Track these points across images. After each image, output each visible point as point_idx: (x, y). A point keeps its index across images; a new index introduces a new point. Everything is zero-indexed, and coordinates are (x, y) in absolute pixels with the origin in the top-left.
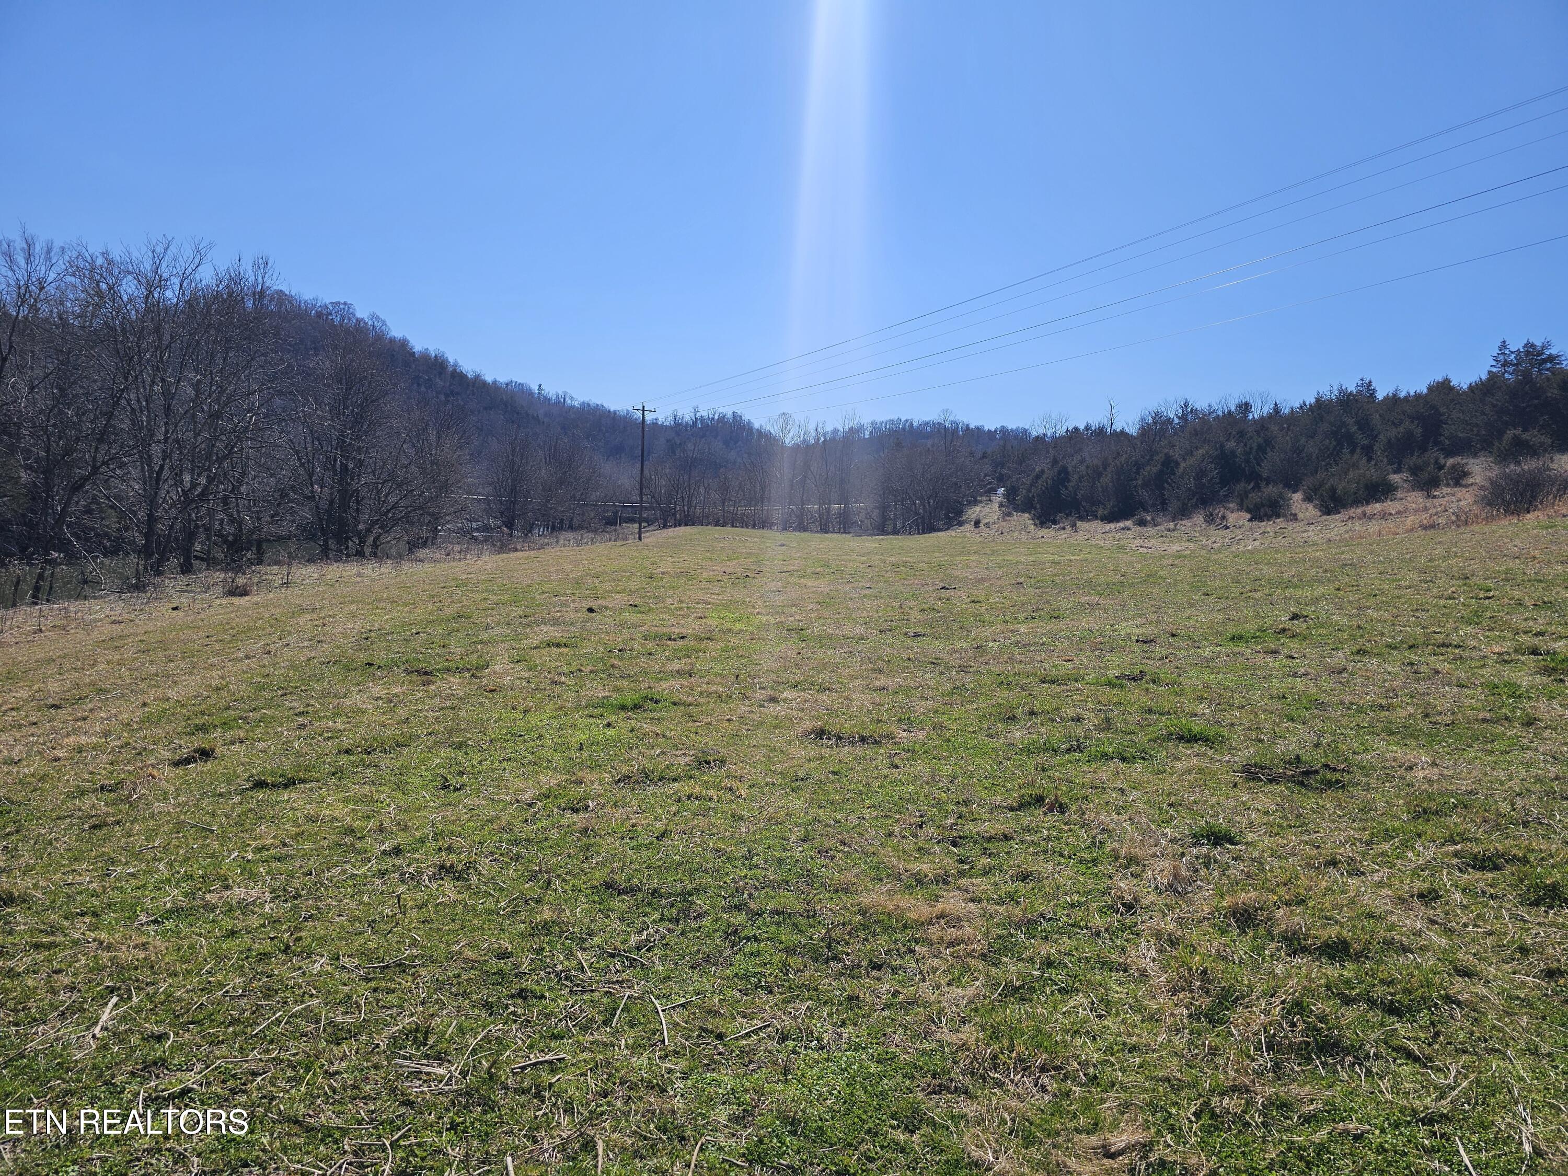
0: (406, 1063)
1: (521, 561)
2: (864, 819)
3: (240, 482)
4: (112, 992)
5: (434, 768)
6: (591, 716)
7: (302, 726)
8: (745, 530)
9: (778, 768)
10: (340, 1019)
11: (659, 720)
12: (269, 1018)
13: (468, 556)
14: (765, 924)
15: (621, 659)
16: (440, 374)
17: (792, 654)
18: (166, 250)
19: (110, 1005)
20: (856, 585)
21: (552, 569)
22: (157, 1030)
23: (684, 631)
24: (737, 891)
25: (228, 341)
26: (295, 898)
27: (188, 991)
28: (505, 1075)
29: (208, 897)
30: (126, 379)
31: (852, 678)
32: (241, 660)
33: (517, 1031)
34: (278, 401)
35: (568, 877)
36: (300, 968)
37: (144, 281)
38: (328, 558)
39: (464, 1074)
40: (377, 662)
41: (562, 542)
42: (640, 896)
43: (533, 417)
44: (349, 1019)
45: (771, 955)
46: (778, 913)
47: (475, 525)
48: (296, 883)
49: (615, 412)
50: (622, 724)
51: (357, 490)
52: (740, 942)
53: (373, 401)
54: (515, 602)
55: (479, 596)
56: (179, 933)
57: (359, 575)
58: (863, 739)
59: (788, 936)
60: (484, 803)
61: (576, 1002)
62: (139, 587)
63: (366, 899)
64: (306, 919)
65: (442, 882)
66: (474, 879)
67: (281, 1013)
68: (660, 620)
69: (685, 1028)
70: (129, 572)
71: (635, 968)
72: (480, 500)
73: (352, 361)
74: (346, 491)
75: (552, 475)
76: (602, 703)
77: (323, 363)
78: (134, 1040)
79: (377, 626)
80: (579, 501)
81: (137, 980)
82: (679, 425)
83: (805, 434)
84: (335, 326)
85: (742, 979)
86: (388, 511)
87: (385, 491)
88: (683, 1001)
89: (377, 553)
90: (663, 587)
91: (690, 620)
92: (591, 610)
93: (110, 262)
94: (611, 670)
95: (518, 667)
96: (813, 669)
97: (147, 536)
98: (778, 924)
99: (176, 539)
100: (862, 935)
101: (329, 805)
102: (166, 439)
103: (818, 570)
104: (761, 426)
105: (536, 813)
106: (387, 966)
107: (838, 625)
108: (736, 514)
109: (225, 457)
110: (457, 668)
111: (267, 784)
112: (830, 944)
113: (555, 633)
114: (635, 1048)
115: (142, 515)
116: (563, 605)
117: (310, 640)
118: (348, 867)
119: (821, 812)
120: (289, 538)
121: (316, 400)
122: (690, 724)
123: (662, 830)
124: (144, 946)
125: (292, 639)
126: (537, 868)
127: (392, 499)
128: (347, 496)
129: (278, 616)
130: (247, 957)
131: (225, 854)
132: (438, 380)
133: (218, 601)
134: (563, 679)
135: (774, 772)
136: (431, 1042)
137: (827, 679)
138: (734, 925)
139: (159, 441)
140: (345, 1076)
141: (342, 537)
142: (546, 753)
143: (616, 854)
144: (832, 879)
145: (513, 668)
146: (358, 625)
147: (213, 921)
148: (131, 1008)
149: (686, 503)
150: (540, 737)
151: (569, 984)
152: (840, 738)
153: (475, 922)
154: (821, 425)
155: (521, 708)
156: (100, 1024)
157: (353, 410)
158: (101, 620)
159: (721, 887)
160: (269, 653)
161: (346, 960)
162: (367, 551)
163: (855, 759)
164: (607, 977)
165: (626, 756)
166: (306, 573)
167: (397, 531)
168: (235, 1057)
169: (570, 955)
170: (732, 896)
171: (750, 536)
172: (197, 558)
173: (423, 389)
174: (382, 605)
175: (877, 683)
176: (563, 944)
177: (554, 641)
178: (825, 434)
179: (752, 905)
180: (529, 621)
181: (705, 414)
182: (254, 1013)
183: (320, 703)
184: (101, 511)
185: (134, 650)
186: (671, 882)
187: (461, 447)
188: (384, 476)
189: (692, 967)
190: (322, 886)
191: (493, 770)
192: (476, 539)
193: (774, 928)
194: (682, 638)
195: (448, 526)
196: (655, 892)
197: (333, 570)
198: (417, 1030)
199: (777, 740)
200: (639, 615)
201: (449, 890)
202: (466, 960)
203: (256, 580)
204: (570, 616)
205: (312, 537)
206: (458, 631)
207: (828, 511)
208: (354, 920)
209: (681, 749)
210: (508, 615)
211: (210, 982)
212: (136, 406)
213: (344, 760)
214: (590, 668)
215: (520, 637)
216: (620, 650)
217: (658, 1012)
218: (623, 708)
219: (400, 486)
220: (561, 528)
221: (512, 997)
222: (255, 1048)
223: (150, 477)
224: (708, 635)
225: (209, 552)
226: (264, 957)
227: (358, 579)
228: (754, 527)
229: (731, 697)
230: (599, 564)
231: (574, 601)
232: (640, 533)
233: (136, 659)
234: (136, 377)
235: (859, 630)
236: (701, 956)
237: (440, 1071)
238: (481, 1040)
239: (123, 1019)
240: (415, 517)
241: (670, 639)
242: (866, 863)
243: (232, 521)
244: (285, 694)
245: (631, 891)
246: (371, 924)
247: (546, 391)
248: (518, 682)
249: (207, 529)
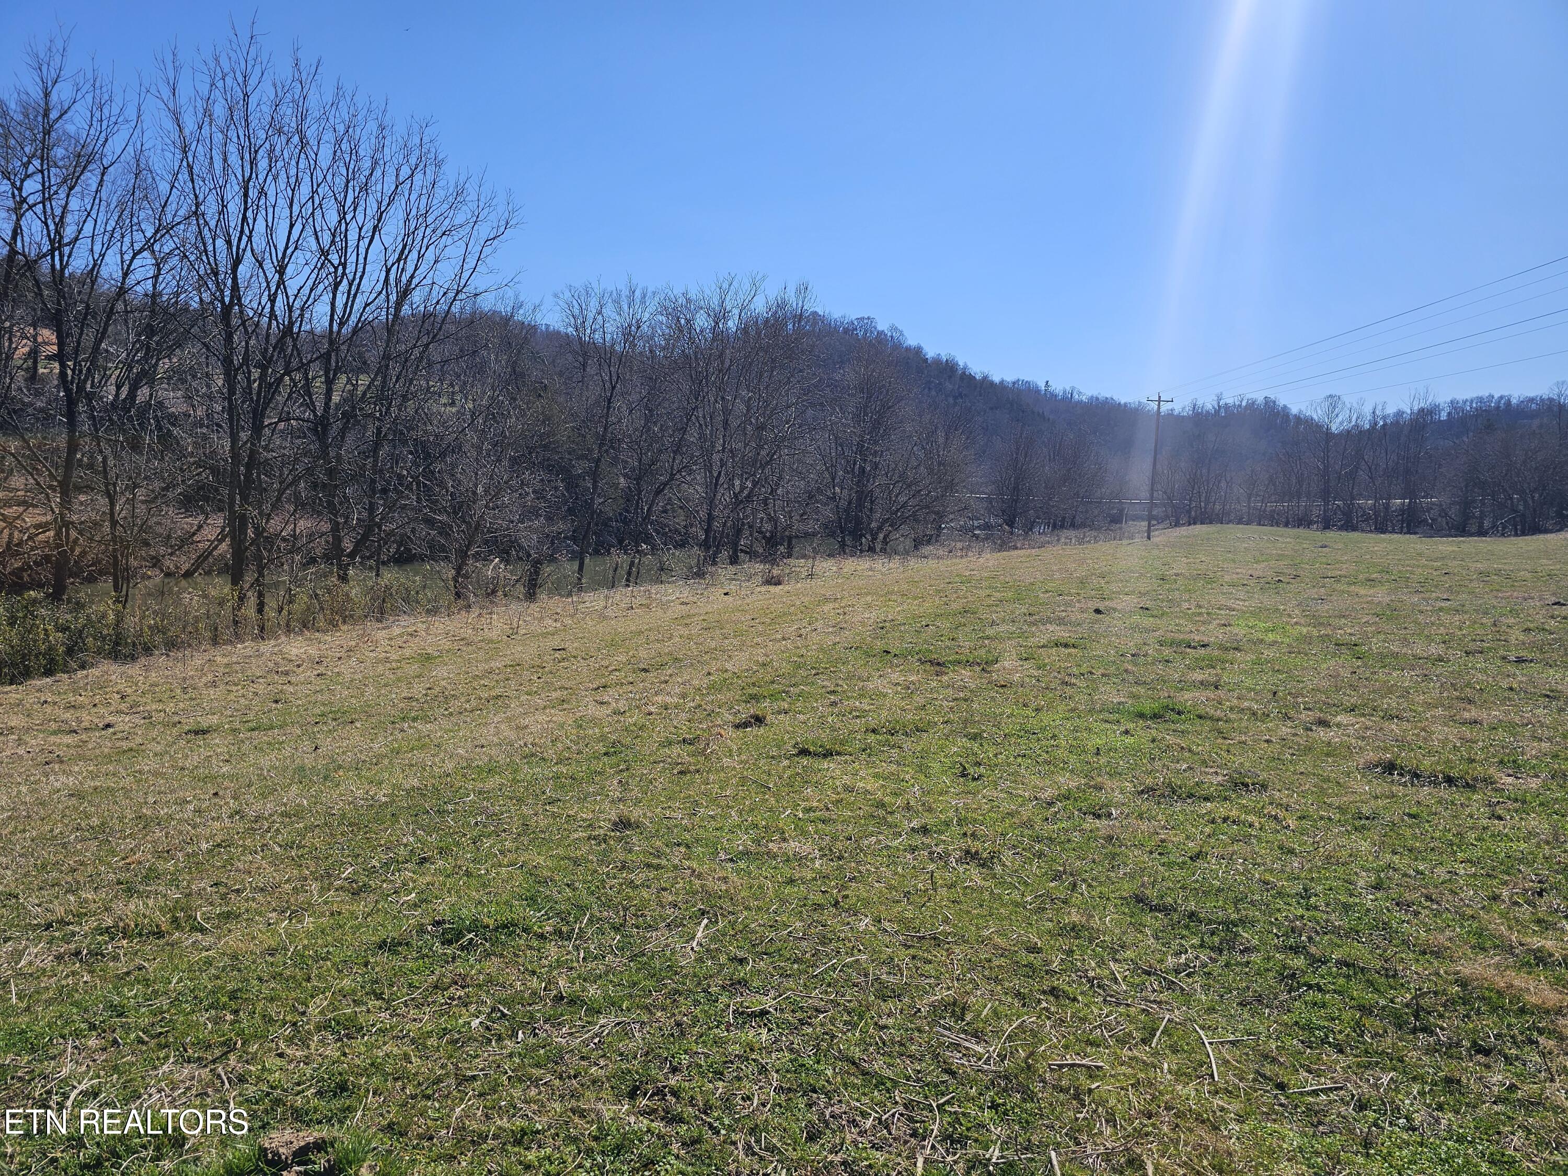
0: (947, 1033)
1: (1022, 559)
2: (1457, 874)
3: (777, 485)
4: (703, 914)
5: (952, 756)
6: (1106, 721)
7: (834, 704)
8: (1275, 528)
9: (1335, 801)
10: (884, 977)
11: (1182, 732)
12: (826, 963)
13: (970, 554)
14: (1330, 974)
15: (1136, 665)
16: (950, 377)
17: (1345, 673)
18: (730, 286)
19: (703, 925)
20: (1427, 595)
21: (1055, 568)
22: (741, 954)
23: (1206, 640)
24: (1293, 931)
25: (773, 361)
26: (840, 858)
27: (760, 925)
28: (1041, 1067)
29: (771, 845)
30: (697, 399)
31: (1429, 706)
32: (779, 641)
33: (1051, 1028)
34: (810, 412)
35: (1094, 884)
36: (848, 924)
37: (712, 314)
38: (845, 553)
39: (1002, 1058)
40: (893, 651)
41: (1063, 540)
42: (1175, 917)
43: (1039, 414)
44: (891, 979)
45: (1340, 1010)
46: (1347, 965)
47: (976, 523)
48: (839, 845)
49: (1125, 404)
50: (1142, 734)
51: (872, 491)
52: (1299, 988)
53: (889, 408)
54: (1018, 600)
55: (982, 593)
56: (750, 873)
57: (871, 569)
58: (1450, 780)
59: (1358, 991)
60: (1002, 795)
61: (1111, 1013)
62: (700, 575)
63: (900, 870)
64: (850, 880)
65: (968, 867)
66: (998, 869)
67: (835, 961)
68: (1176, 625)
69: (1237, 1067)
70: (693, 562)
71: (1174, 991)
72: (983, 498)
73: (874, 370)
74: (862, 492)
75: (1055, 472)
76: (1117, 709)
77: (849, 375)
78: (723, 959)
79: (890, 617)
80: (1083, 498)
81: (722, 908)
82: (1198, 414)
83: (1358, 418)
84: (859, 340)
85: (1303, 1029)
86: (898, 510)
87: (896, 491)
88: (1232, 1038)
89: (887, 549)
90: (1178, 590)
91: (1211, 627)
92: (1098, 611)
93: (689, 301)
94: (1125, 675)
95: (1027, 665)
96: (1374, 692)
97: (707, 532)
98: (1348, 977)
99: (728, 535)
100: (1462, 1010)
101: (863, 778)
102: (723, 450)
103: (1374, 576)
104: (1300, 411)
105: (1056, 813)
106: (923, 937)
107: (1405, 641)
108: (1265, 511)
109: (767, 463)
110: (968, 662)
111: (810, 753)
112: (1417, 1011)
113: (1062, 633)
114: (1179, 1075)
115: (703, 514)
116: (1068, 604)
117: (834, 627)
118: (881, 837)
119: (1396, 859)
120: (814, 535)
121: (841, 409)
122: (1220, 741)
123: (1197, 850)
124: (725, 879)
125: (819, 625)
126: (1061, 869)
127: (902, 499)
128: (863, 497)
129: (807, 604)
130: (805, 905)
131: (781, 809)
132: (947, 384)
133: (758, 589)
134: (1073, 681)
135: (1330, 805)
136: (968, 1017)
137: (1394, 705)
138: (1290, 968)
139: (719, 451)
140: (892, 1031)
141: (857, 535)
142: (1061, 753)
143: (1145, 868)
144: (1417, 938)
145: (1022, 666)
146: (872, 616)
147: (775, 868)
148: (718, 930)
149: (1203, 499)
150: (1054, 737)
151: (1101, 992)
152: (1417, 776)
153: (1002, 910)
154: (1380, 407)
155: (1033, 705)
156: (696, 940)
157: (872, 417)
158: (673, 601)
159: (1271, 923)
160: (800, 636)
161: (887, 924)
162: (878, 547)
163: (1440, 802)
164: (1143, 994)
165: (1149, 767)
166: (827, 566)
167: (905, 530)
168: (801, 992)
169: (1101, 963)
170: (1286, 935)
171: (1281, 536)
172: (742, 551)
173: (933, 393)
174: (894, 597)
175: (1467, 715)
176: (1093, 950)
177: (1062, 641)
178: (1384, 418)
179: (1313, 950)
180: (1034, 619)
181: (1230, 401)
182: (813, 956)
183: (847, 684)
184: (674, 511)
185: (699, 627)
186: (1209, 908)
187: (967, 448)
188: (896, 478)
189: (1240, 1004)
190: (861, 851)
191: (1009, 765)
192: (977, 537)
193: (1341, 981)
194: (1203, 646)
195: (952, 523)
196: (1192, 915)
197: (851, 565)
198: (954, 1004)
199: (1328, 768)
200: (1151, 619)
201: (975, 877)
202: (996, 947)
203: (787, 571)
204: (1076, 616)
205: (832, 535)
206: (965, 625)
207: (1387, 507)
208: (891, 888)
209: (1212, 767)
210: (1013, 612)
211: (776, 921)
212: (702, 422)
213: (871, 738)
214: (1102, 671)
215: (1026, 634)
216: (1133, 655)
217: (1203, 1043)
218: (1141, 716)
219: (909, 486)
220: (1062, 527)
221: (1044, 992)
222: (816, 987)
223: (711, 482)
224: (1235, 645)
225: (751, 546)
226: (818, 907)
227: (870, 573)
228: (1286, 525)
229: (1268, 715)
230: (1105, 563)
231: (1079, 601)
232: (1149, 532)
233: (700, 634)
234: (704, 397)
235: (1435, 650)
236: (1251, 994)
237: (979, 1049)
238: (1015, 1028)
239: (713, 939)
240: (921, 515)
241: (1189, 647)
242: (1462, 926)
243: (770, 519)
244: (818, 674)
245: (1166, 910)
246: (907, 894)
247: (1053, 388)
248: (1027, 680)
249: (750, 527)
